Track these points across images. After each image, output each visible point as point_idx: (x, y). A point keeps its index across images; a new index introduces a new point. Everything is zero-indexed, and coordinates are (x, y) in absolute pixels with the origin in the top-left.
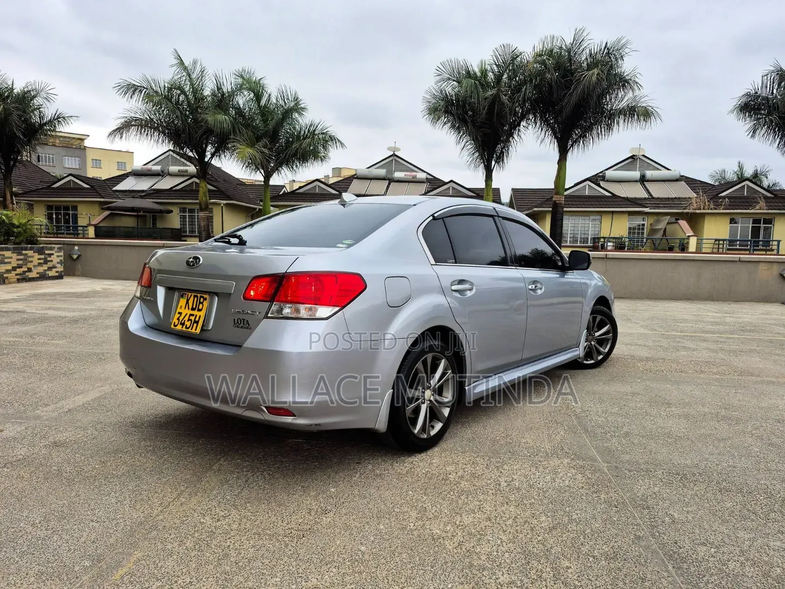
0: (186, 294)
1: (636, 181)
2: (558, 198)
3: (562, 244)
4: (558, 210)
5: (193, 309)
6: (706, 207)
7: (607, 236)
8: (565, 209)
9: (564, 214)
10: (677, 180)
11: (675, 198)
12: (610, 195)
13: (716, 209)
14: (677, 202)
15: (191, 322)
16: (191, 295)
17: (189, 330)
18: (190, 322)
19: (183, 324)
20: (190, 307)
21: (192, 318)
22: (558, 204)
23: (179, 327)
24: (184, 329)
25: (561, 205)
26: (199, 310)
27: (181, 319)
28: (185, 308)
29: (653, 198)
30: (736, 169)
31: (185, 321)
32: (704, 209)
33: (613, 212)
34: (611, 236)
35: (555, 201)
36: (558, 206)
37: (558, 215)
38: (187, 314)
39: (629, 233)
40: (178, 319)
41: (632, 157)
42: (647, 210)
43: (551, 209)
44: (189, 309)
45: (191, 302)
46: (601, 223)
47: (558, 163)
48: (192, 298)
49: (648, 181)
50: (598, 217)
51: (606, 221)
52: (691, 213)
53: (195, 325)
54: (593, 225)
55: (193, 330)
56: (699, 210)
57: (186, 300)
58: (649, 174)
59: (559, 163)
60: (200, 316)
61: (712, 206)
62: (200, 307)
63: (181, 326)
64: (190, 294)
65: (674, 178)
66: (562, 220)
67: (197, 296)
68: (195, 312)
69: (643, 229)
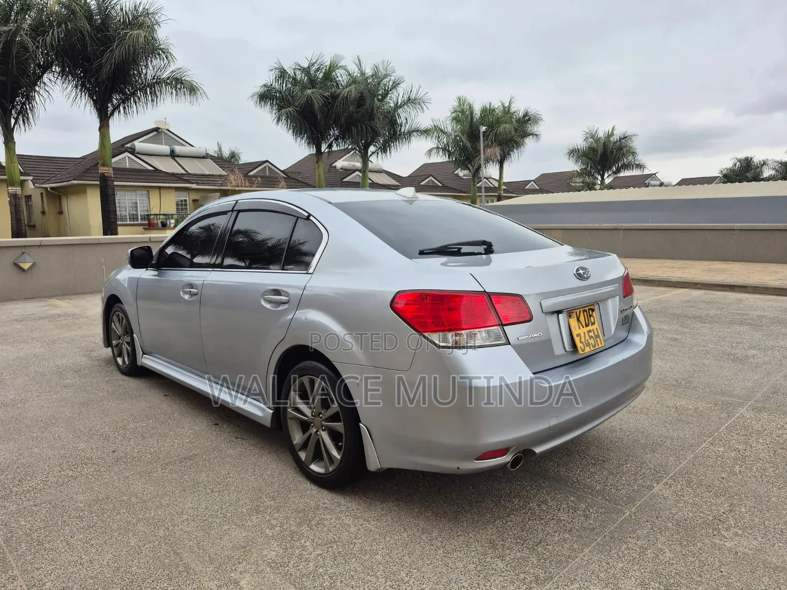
0: (573, 312)
1: (167, 156)
2: (106, 170)
3: (118, 223)
4: (109, 184)
5: (587, 325)
6: (243, 185)
7: (158, 213)
8: (115, 183)
9: (115, 189)
10: (204, 157)
11: (209, 175)
12: (154, 169)
13: (251, 187)
14: (212, 179)
15: (594, 339)
16: (580, 312)
17: (597, 347)
18: (592, 339)
19: (588, 345)
20: (584, 324)
21: (592, 334)
22: (107, 177)
23: (587, 349)
24: (592, 349)
25: (111, 179)
26: (593, 324)
27: (583, 340)
28: (580, 328)
29: (189, 174)
30: (216, 149)
31: (587, 340)
32: (241, 186)
33: (160, 188)
34: (161, 213)
35: (103, 174)
36: (107, 180)
37: (110, 190)
38: (584, 332)
39: (177, 209)
40: (581, 342)
41: (157, 130)
42: (194, 186)
43: (98, 183)
44: (583, 327)
45: (582, 318)
46: (149, 199)
47: (99, 130)
48: (582, 314)
49: (178, 156)
50: (145, 192)
51: (154, 197)
52: (232, 190)
53: (598, 339)
54: (141, 201)
55: (600, 346)
56: (237, 187)
57: (576, 319)
58: (178, 149)
59: (102, 130)
60: (597, 329)
61: (247, 184)
62: (592, 321)
63: (588, 347)
64: (578, 311)
65: (202, 156)
66: (114, 195)
67: (586, 311)
68: (590, 328)
69: (186, 205)
